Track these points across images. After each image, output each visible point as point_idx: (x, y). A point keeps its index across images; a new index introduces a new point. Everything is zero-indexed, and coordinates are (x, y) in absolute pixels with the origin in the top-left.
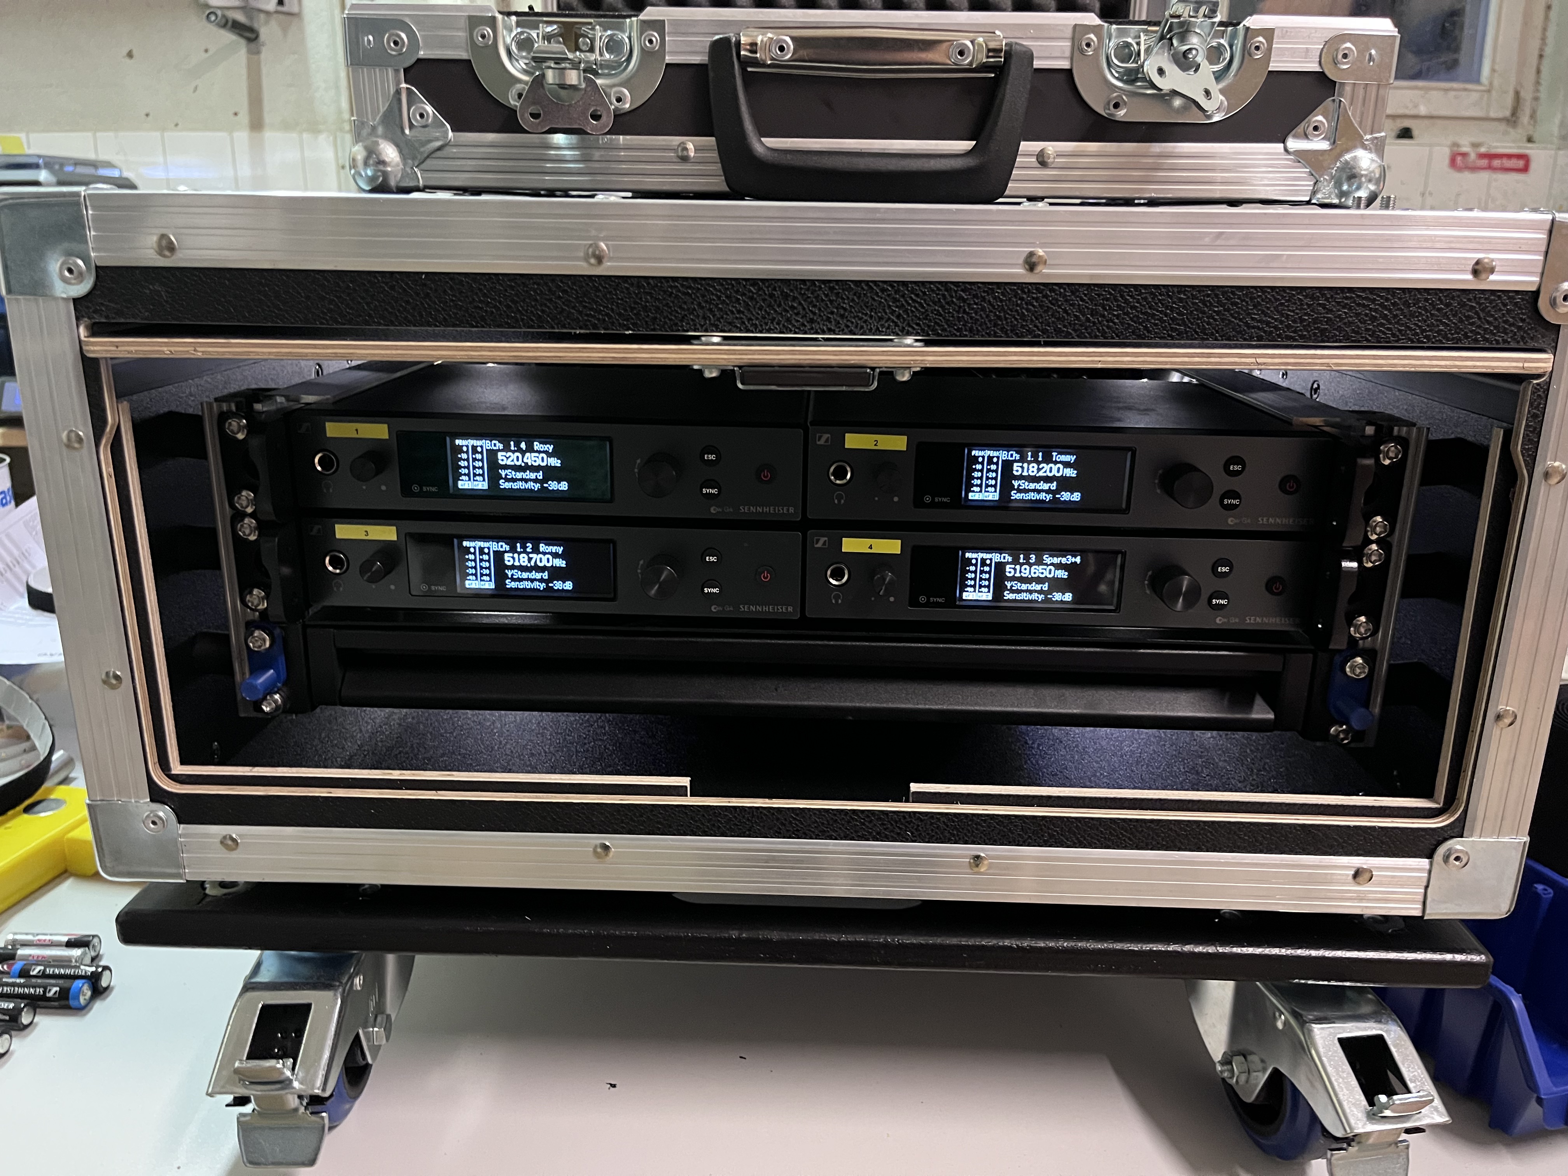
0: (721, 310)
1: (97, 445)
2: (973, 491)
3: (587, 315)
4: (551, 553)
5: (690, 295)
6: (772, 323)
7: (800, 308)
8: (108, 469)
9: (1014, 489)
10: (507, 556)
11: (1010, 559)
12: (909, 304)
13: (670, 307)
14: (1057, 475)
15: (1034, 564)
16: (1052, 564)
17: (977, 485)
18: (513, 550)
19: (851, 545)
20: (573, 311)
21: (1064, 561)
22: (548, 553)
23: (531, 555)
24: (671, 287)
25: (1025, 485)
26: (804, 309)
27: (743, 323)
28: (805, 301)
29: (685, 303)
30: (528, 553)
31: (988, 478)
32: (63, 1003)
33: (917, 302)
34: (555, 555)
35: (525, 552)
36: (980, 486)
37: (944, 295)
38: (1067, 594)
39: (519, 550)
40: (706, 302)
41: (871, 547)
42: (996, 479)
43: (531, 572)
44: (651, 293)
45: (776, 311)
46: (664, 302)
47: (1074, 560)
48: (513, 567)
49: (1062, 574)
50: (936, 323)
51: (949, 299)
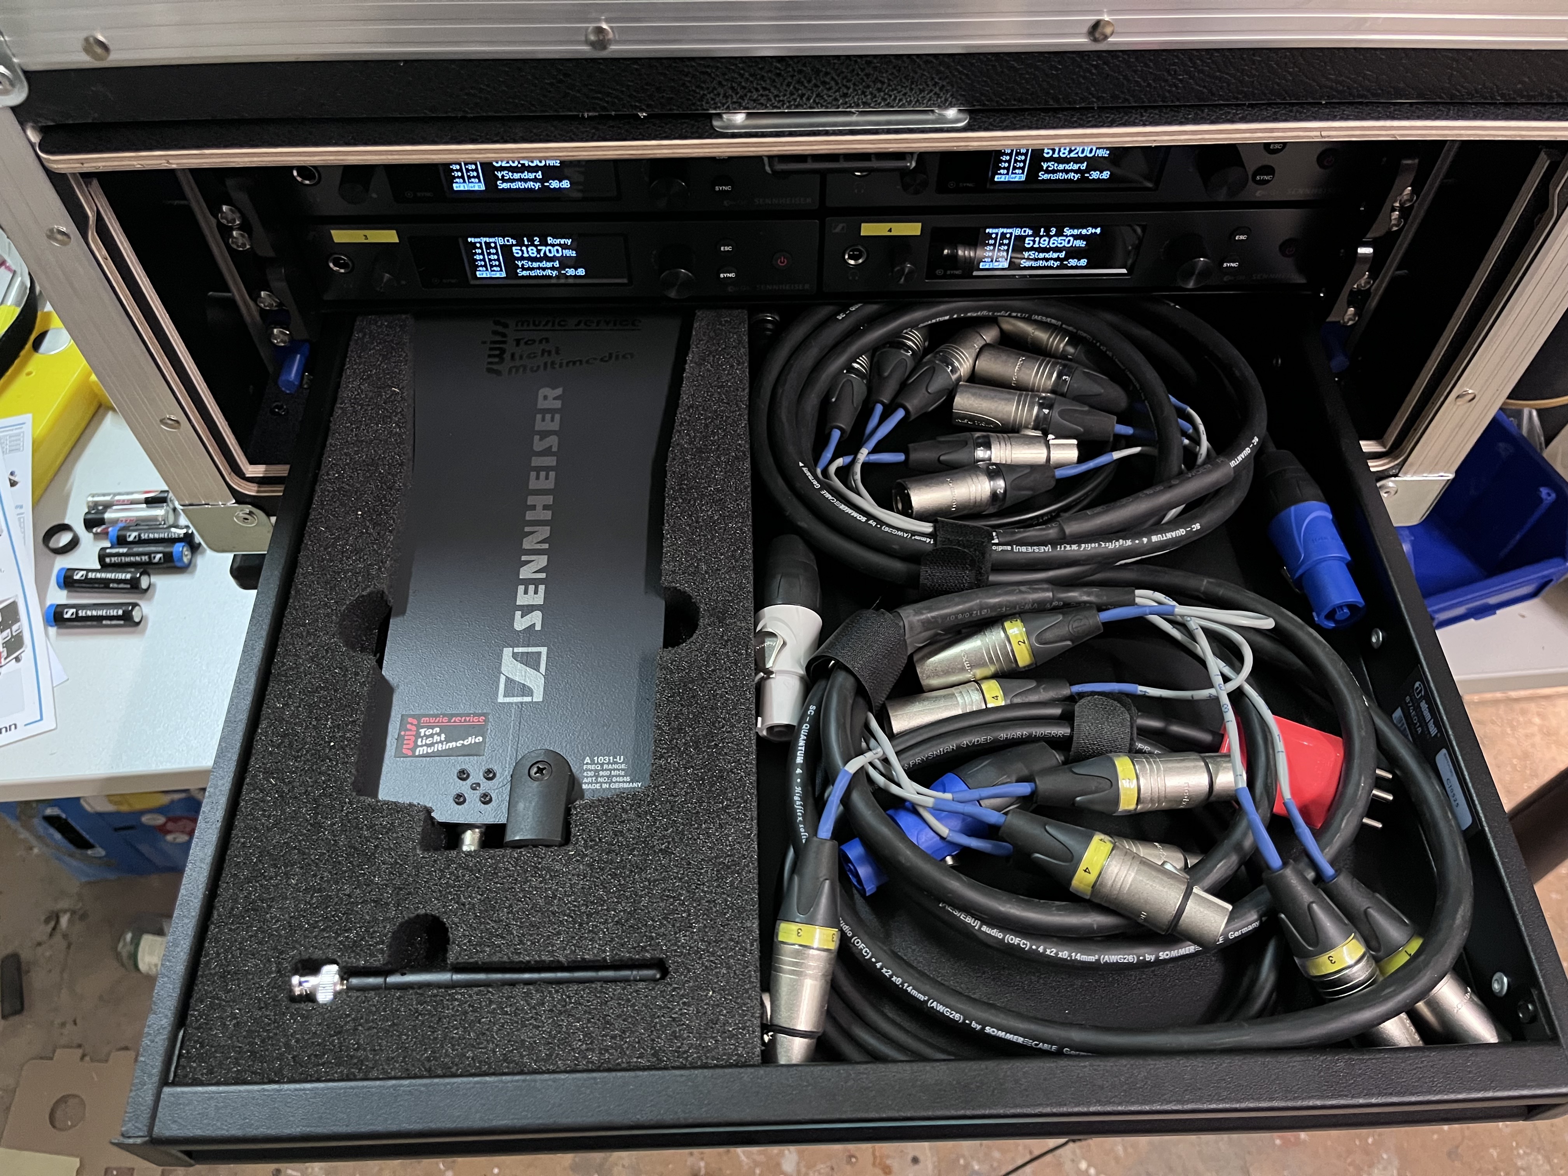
0: (744, 88)
1: (85, 237)
2: (1000, 174)
3: (593, 98)
4: (560, 245)
5: (709, 75)
6: (801, 99)
7: (833, 83)
8: (101, 253)
9: (1043, 170)
10: (515, 249)
11: (1031, 232)
12: (954, 76)
13: (687, 87)
14: (1089, 155)
15: (1054, 236)
16: (1072, 236)
17: (1004, 168)
18: (520, 244)
19: (869, 229)
20: (578, 95)
21: (1084, 232)
22: (557, 245)
23: (539, 248)
24: (687, 66)
25: (1052, 165)
26: (837, 84)
27: (769, 100)
28: (838, 75)
29: (704, 82)
30: (536, 246)
31: (1016, 161)
32: (169, 564)
33: (964, 74)
34: (564, 247)
35: (533, 245)
36: (1008, 169)
37: (994, 66)
38: (1082, 260)
39: (526, 243)
40: (727, 80)
41: (890, 230)
42: (1024, 162)
43: (541, 262)
44: (665, 74)
45: (805, 87)
46: (681, 82)
47: (1094, 231)
48: (522, 258)
49: (1081, 243)
50: (982, 94)
51: (999, 70)
